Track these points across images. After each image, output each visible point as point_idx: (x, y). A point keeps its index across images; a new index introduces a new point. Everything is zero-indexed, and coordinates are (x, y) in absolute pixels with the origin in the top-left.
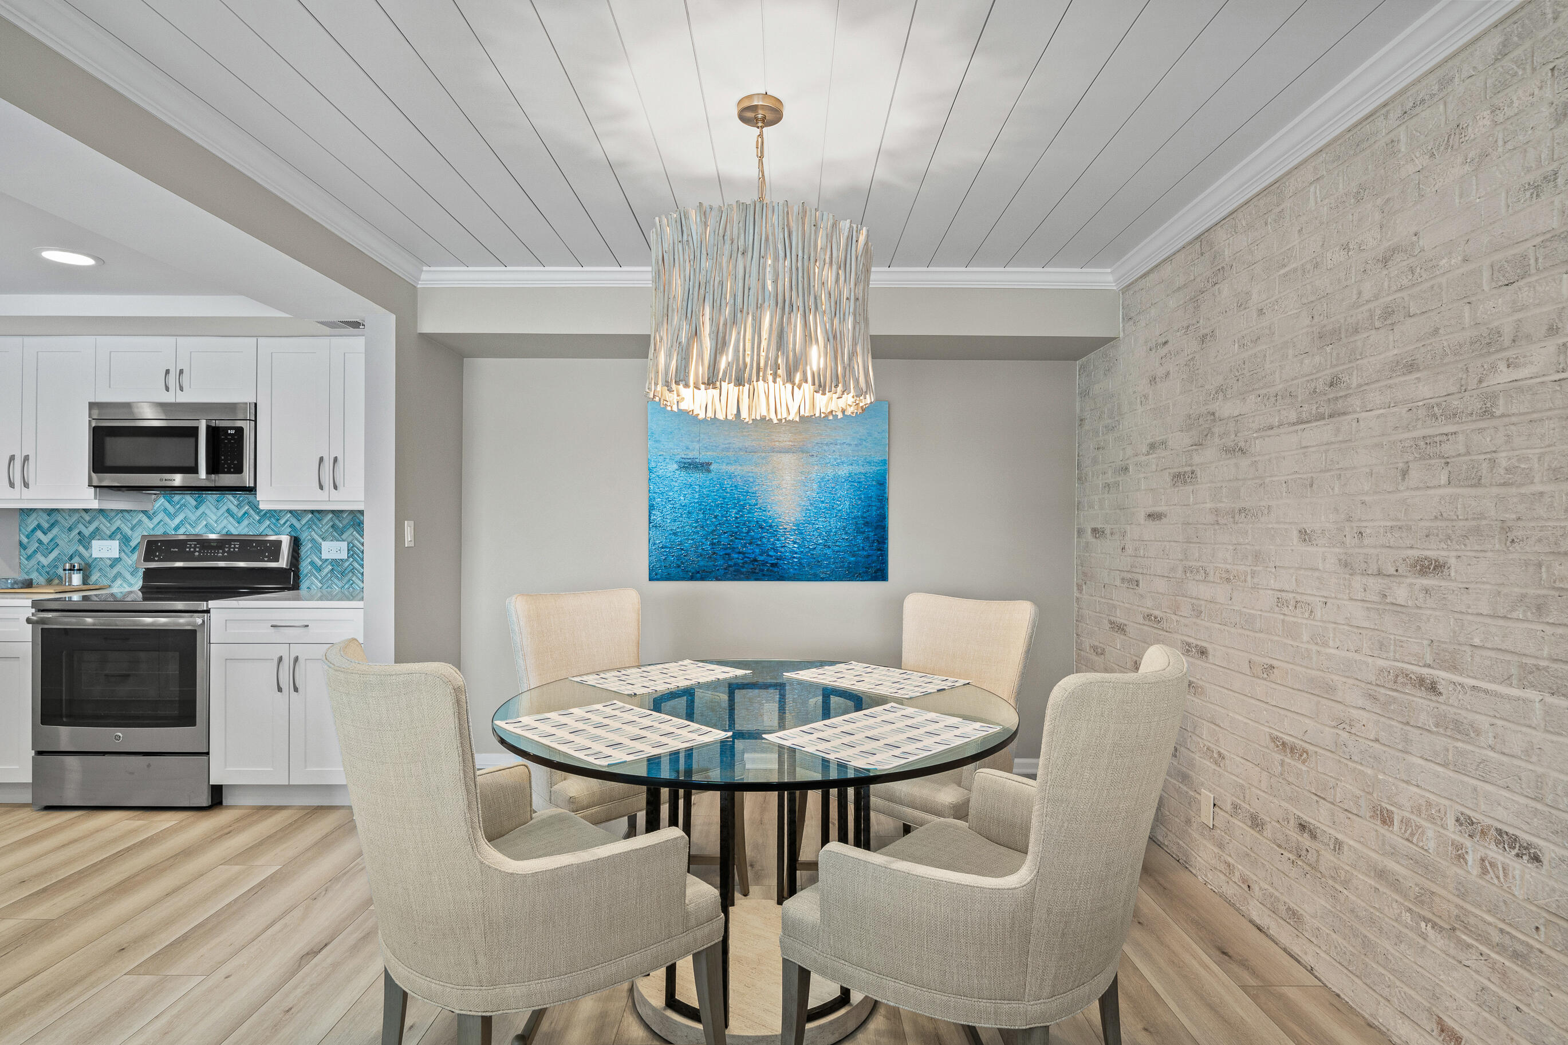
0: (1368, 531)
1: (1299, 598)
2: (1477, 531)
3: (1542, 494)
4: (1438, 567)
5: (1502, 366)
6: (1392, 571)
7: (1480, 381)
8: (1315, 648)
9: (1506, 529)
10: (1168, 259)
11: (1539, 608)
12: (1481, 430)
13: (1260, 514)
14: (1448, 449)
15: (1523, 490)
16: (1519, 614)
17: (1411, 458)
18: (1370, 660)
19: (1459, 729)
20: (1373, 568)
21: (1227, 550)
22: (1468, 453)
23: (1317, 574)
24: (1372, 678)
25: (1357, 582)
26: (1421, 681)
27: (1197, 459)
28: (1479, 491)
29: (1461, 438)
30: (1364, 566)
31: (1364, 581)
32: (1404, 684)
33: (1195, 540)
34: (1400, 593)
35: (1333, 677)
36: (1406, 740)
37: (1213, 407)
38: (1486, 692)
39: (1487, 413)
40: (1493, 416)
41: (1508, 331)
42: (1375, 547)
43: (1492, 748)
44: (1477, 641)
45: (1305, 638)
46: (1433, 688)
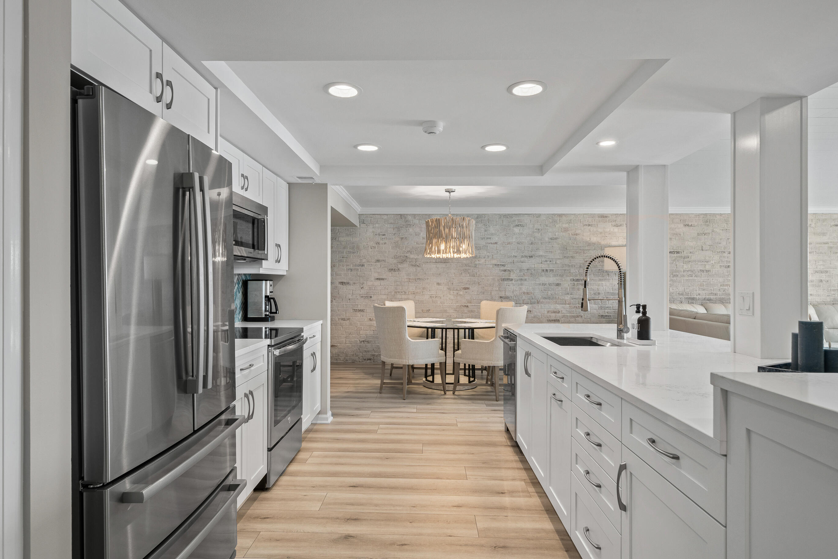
0: (454, 283)
1: (437, 296)
2: (474, 283)
3: (484, 278)
4: (468, 288)
5: (477, 261)
6: (459, 289)
7: (474, 262)
8: (441, 304)
9: (479, 283)
10: (387, 215)
11: (483, 293)
12: (474, 269)
13: (425, 280)
14: (469, 271)
15: (481, 278)
16: (481, 294)
17: (463, 272)
18: (455, 304)
19: (472, 311)
20: (455, 289)
21: (413, 287)
22: (473, 272)
23: (441, 291)
24: (455, 307)
25: (452, 292)
26: (465, 306)
27: (399, 266)
28: (475, 278)
29: (471, 270)
30: (453, 289)
31: (453, 291)
32: (462, 307)
33: (400, 285)
34: (461, 293)
35: (446, 309)
36: (462, 316)
37: (407, 255)
38: (476, 305)
39: (475, 267)
40: (476, 267)
41: (478, 257)
42: (455, 286)
43: (477, 313)
44: (474, 299)
45: (439, 303)
46: (467, 306)
